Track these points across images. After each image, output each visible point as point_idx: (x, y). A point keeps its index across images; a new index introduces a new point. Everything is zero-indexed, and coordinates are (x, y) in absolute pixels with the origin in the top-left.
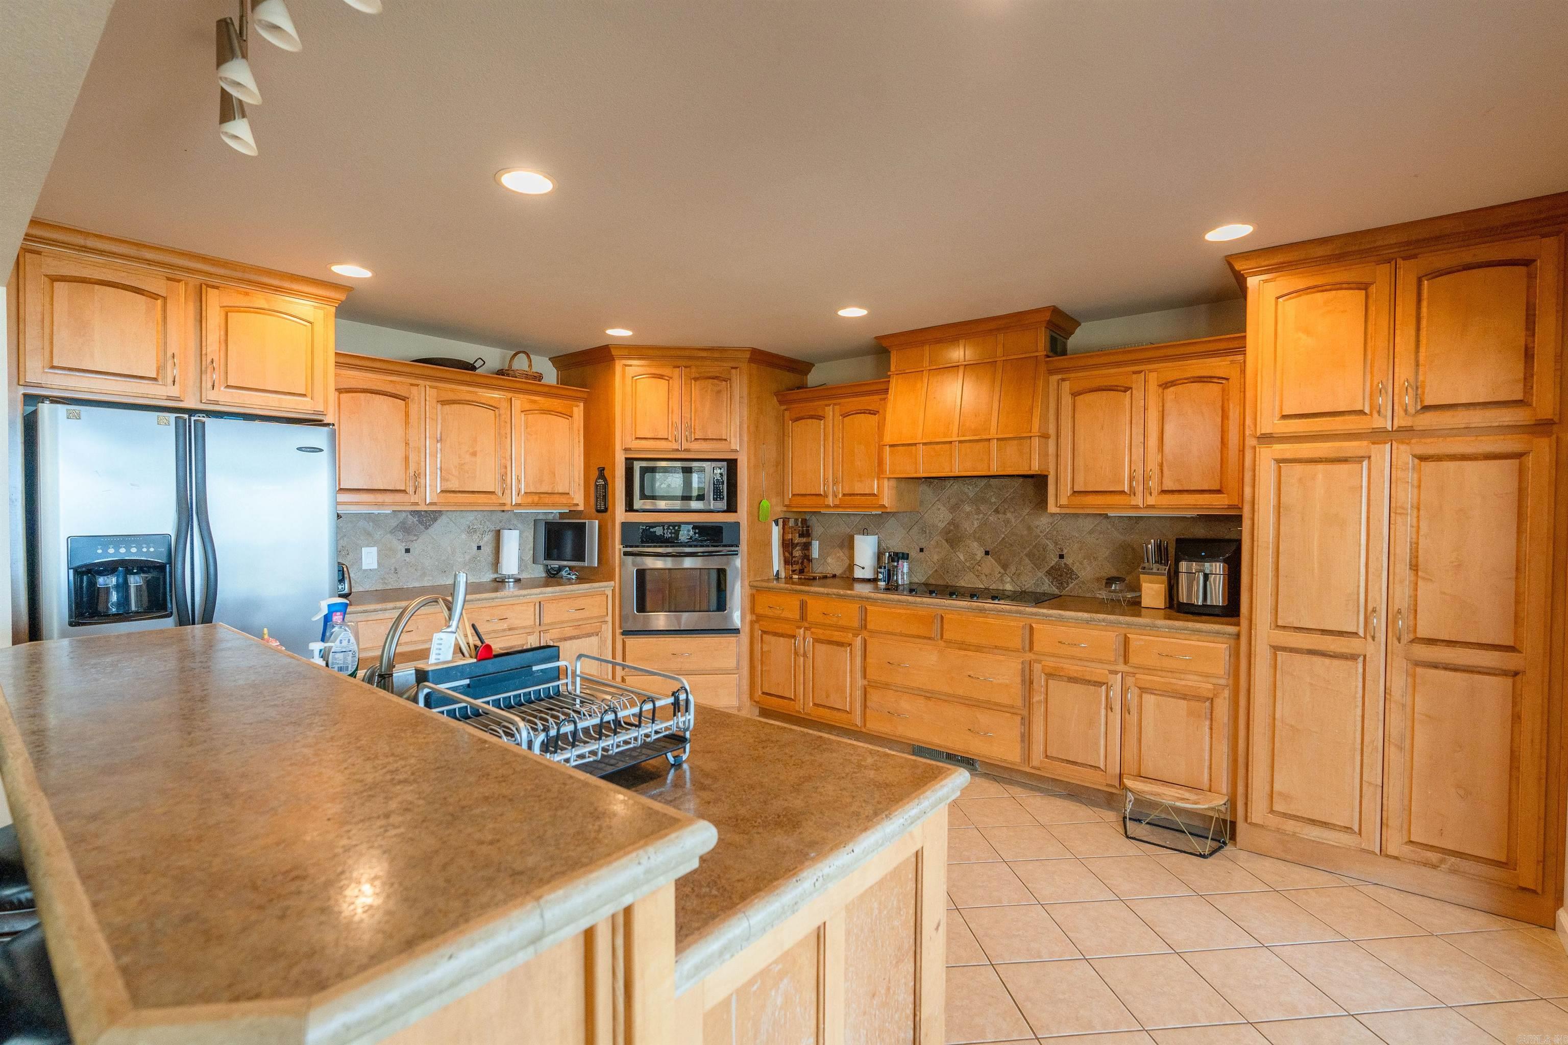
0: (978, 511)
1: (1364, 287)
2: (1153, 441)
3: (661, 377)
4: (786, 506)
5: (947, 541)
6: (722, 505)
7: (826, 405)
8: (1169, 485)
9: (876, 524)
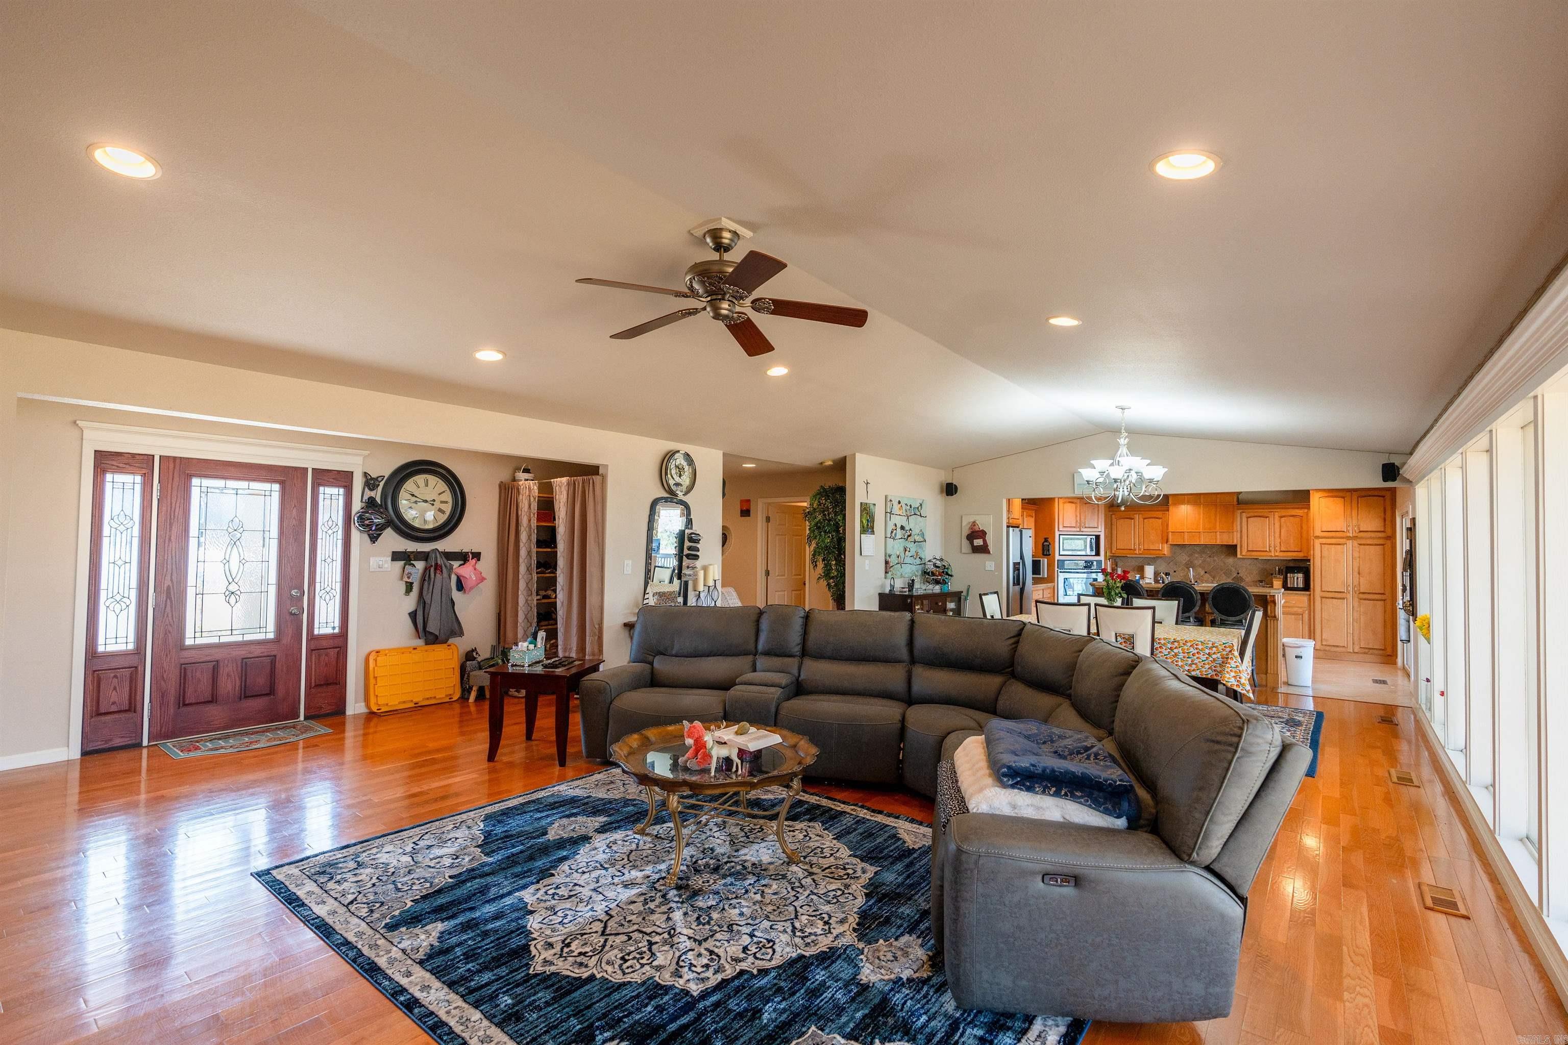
0: (1202, 557)
1: (1344, 498)
2: (1277, 535)
3: (1072, 503)
4: (1112, 553)
6: (1094, 553)
7: (1135, 514)
8: (1283, 549)
9: (1151, 561)
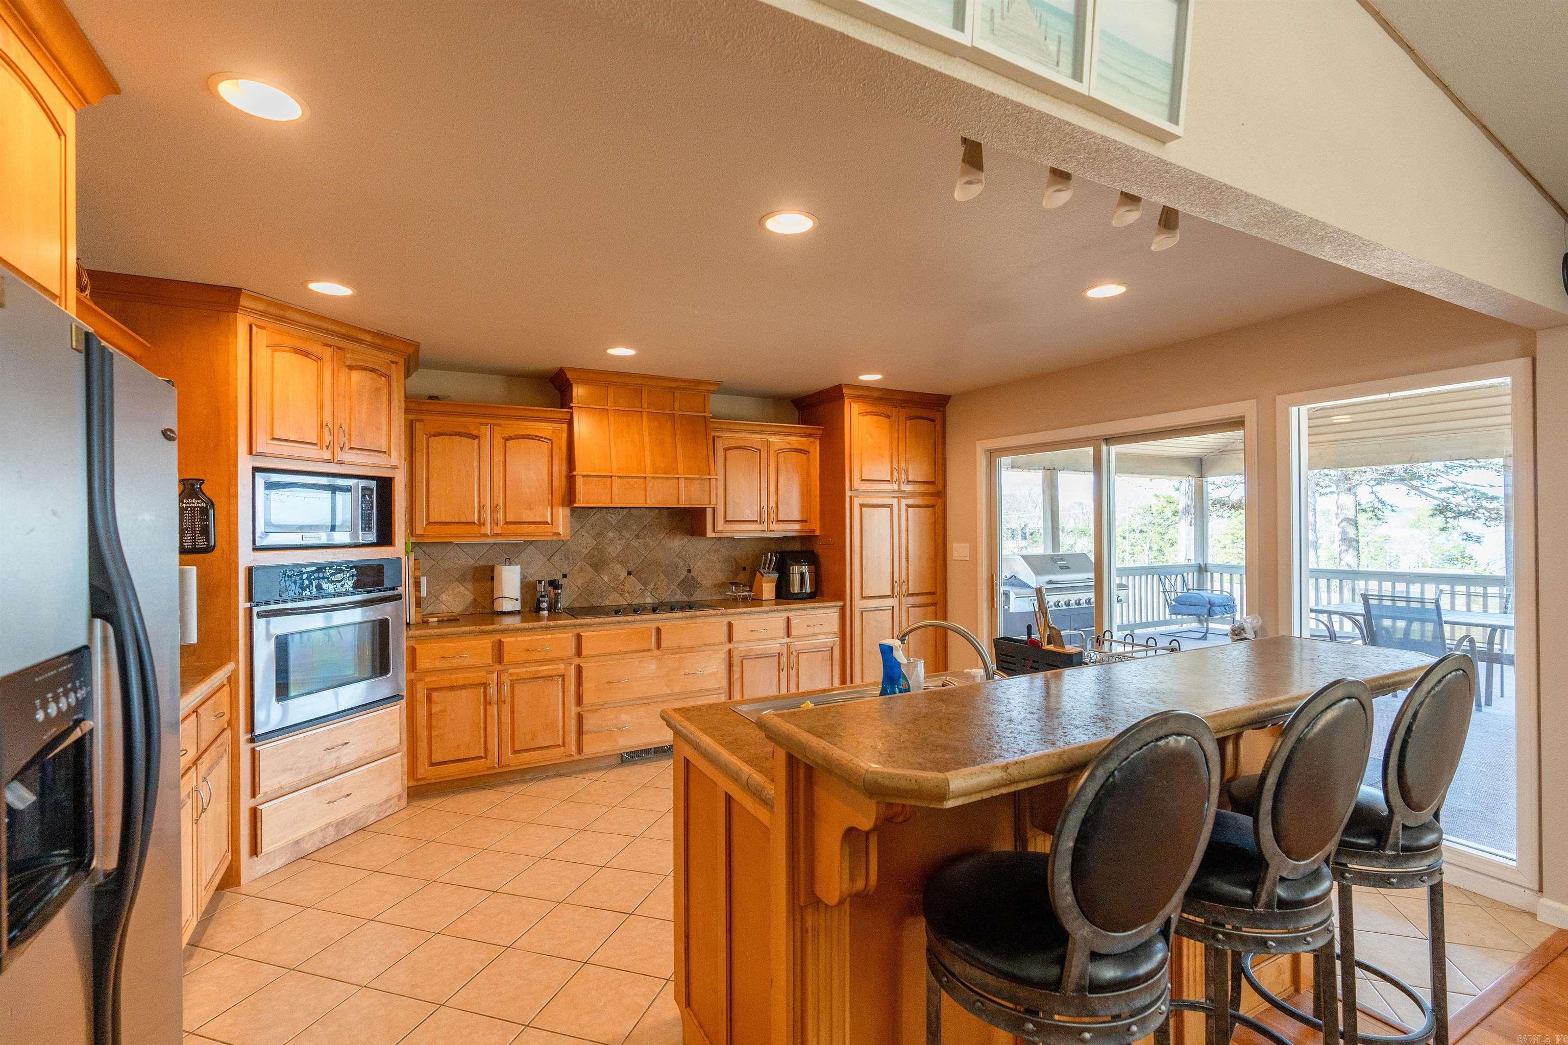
0: (621, 537)
1: (888, 417)
2: (772, 487)
4: (417, 536)
5: (591, 565)
7: (482, 424)
8: (782, 516)
9: (511, 553)
